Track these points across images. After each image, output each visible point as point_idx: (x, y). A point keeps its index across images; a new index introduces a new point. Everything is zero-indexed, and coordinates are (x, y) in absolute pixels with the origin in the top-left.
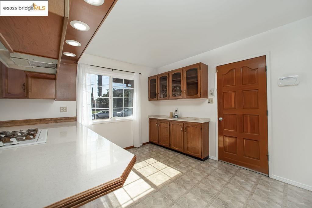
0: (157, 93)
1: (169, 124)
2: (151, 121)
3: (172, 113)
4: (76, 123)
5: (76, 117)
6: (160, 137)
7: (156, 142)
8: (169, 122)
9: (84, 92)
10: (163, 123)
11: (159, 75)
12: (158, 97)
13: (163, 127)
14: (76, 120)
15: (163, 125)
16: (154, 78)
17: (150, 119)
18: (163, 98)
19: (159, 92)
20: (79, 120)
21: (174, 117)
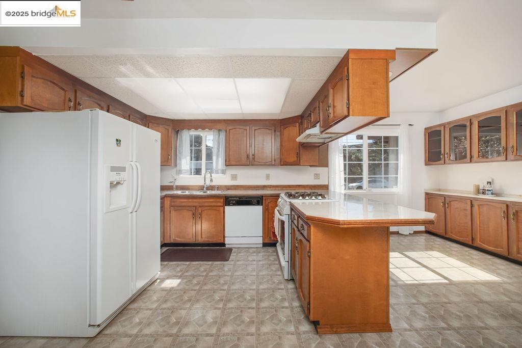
0: (442, 152)
1: (472, 204)
2: (428, 198)
3: (479, 186)
4: (328, 192)
5: (328, 185)
6: (449, 225)
7: (441, 231)
8: (471, 201)
9: (337, 157)
10: (457, 202)
11: (449, 123)
12: (446, 159)
13: (456, 209)
14: (328, 189)
15: (455, 205)
16: (438, 129)
17: (427, 194)
18: (456, 161)
19: (447, 150)
20: (331, 188)
21: (483, 193)
